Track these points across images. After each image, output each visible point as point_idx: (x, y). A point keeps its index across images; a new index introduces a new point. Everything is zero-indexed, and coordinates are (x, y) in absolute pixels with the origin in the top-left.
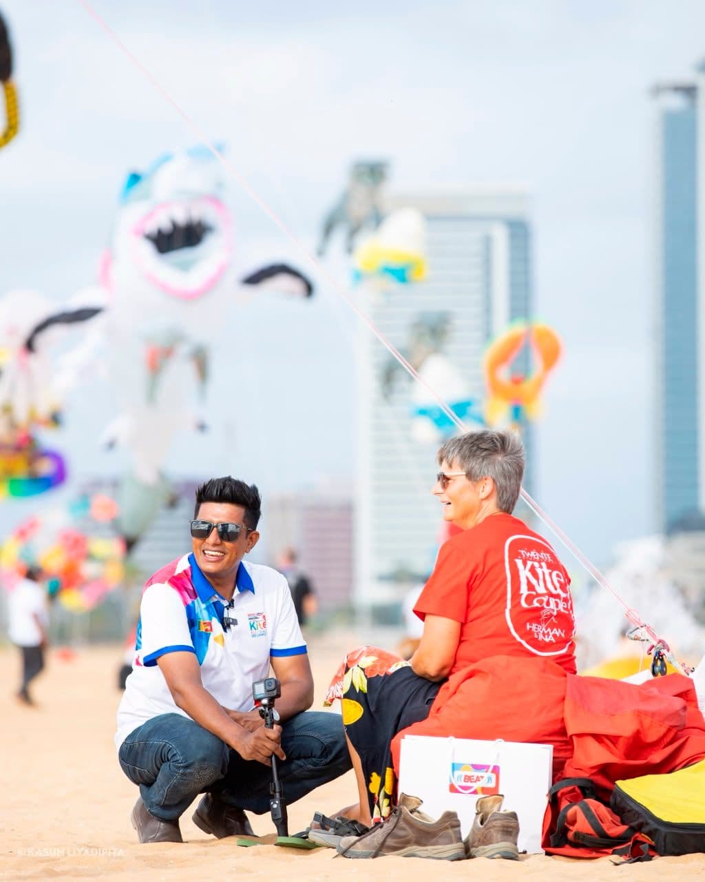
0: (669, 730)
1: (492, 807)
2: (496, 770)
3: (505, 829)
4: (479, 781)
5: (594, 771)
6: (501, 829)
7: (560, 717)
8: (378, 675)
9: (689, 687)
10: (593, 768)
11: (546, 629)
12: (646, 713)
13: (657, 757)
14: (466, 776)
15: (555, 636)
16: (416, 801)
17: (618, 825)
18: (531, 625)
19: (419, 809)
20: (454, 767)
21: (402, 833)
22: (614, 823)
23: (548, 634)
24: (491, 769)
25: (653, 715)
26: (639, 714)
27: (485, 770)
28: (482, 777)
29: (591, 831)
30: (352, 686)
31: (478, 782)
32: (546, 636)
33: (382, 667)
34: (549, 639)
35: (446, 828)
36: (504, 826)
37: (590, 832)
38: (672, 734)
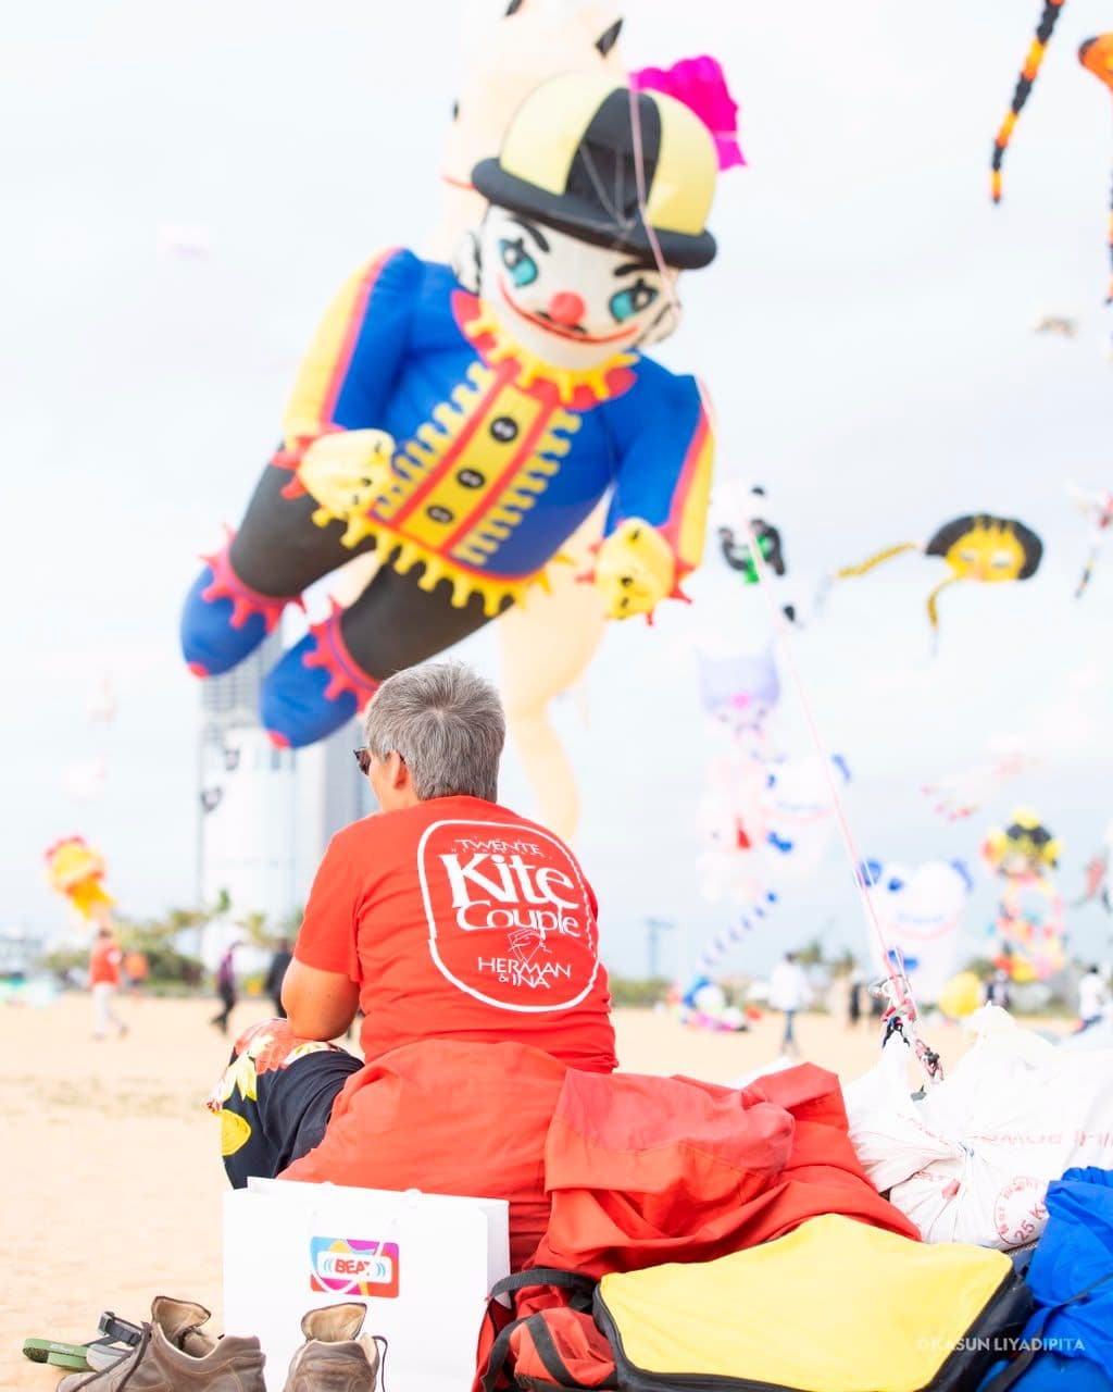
0: (749, 1175)
1: (343, 1326)
2: (392, 1251)
3: (330, 1377)
4: (363, 1269)
5: (586, 1259)
6: (321, 1376)
7: (537, 1157)
8: (269, 1069)
9: (829, 1089)
10: (581, 1254)
11: (531, 965)
12: (703, 1146)
13: (716, 1228)
14: (338, 1261)
15: (548, 976)
16: (196, 1313)
17: (604, 1362)
18: (487, 959)
19: (203, 1328)
20: (318, 1245)
21: (151, 1375)
22: (595, 1357)
23: (535, 974)
24: (380, 1248)
25: (716, 1148)
26: (690, 1149)
27: (373, 1250)
28: (367, 1263)
29: (544, 1373)
30: (237, 1090)
31: (361, 1273)
32: (532, 978)
33: (275, 1054)
34: (537, 982)
35: (225, 1370)
36: (326, 1372)
37: (542, 1376)
38: (754, 1184)
